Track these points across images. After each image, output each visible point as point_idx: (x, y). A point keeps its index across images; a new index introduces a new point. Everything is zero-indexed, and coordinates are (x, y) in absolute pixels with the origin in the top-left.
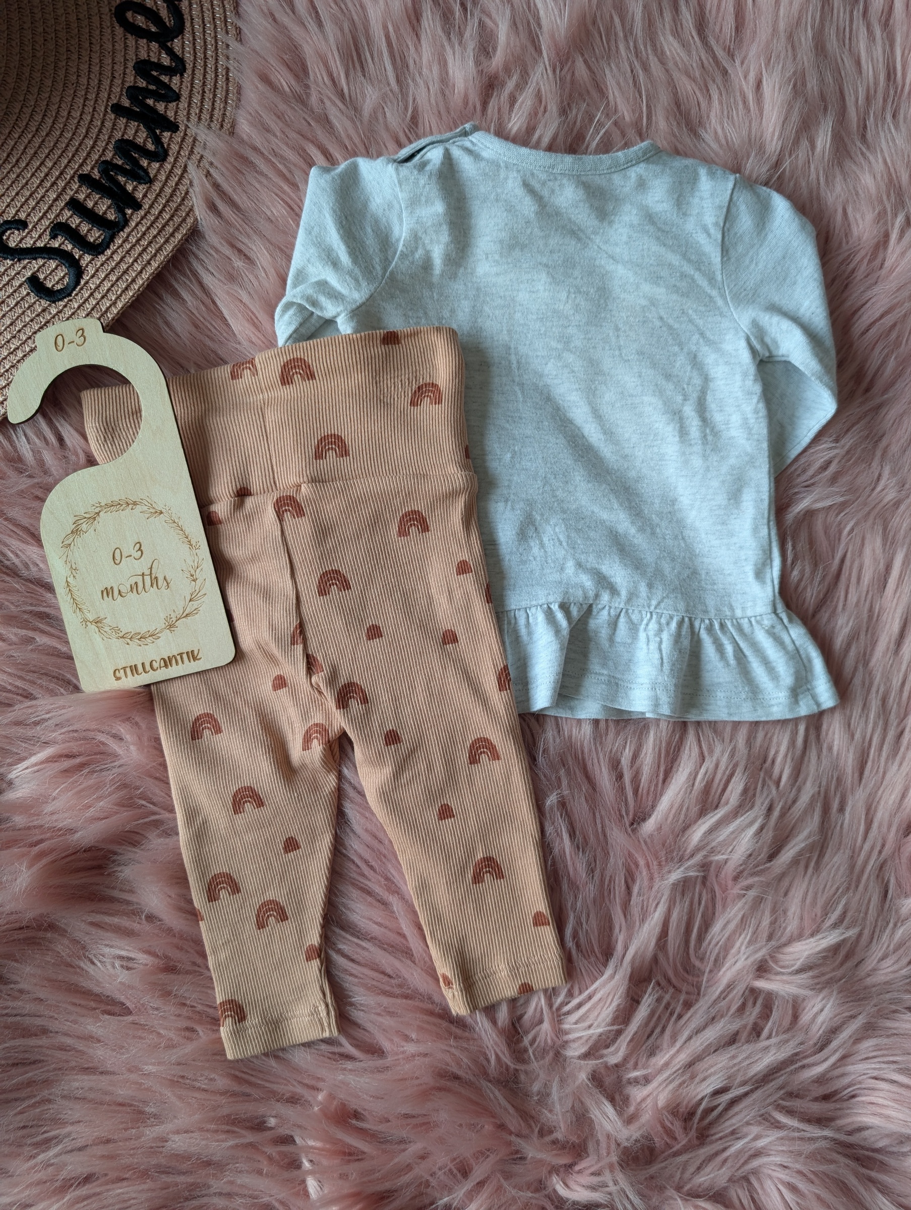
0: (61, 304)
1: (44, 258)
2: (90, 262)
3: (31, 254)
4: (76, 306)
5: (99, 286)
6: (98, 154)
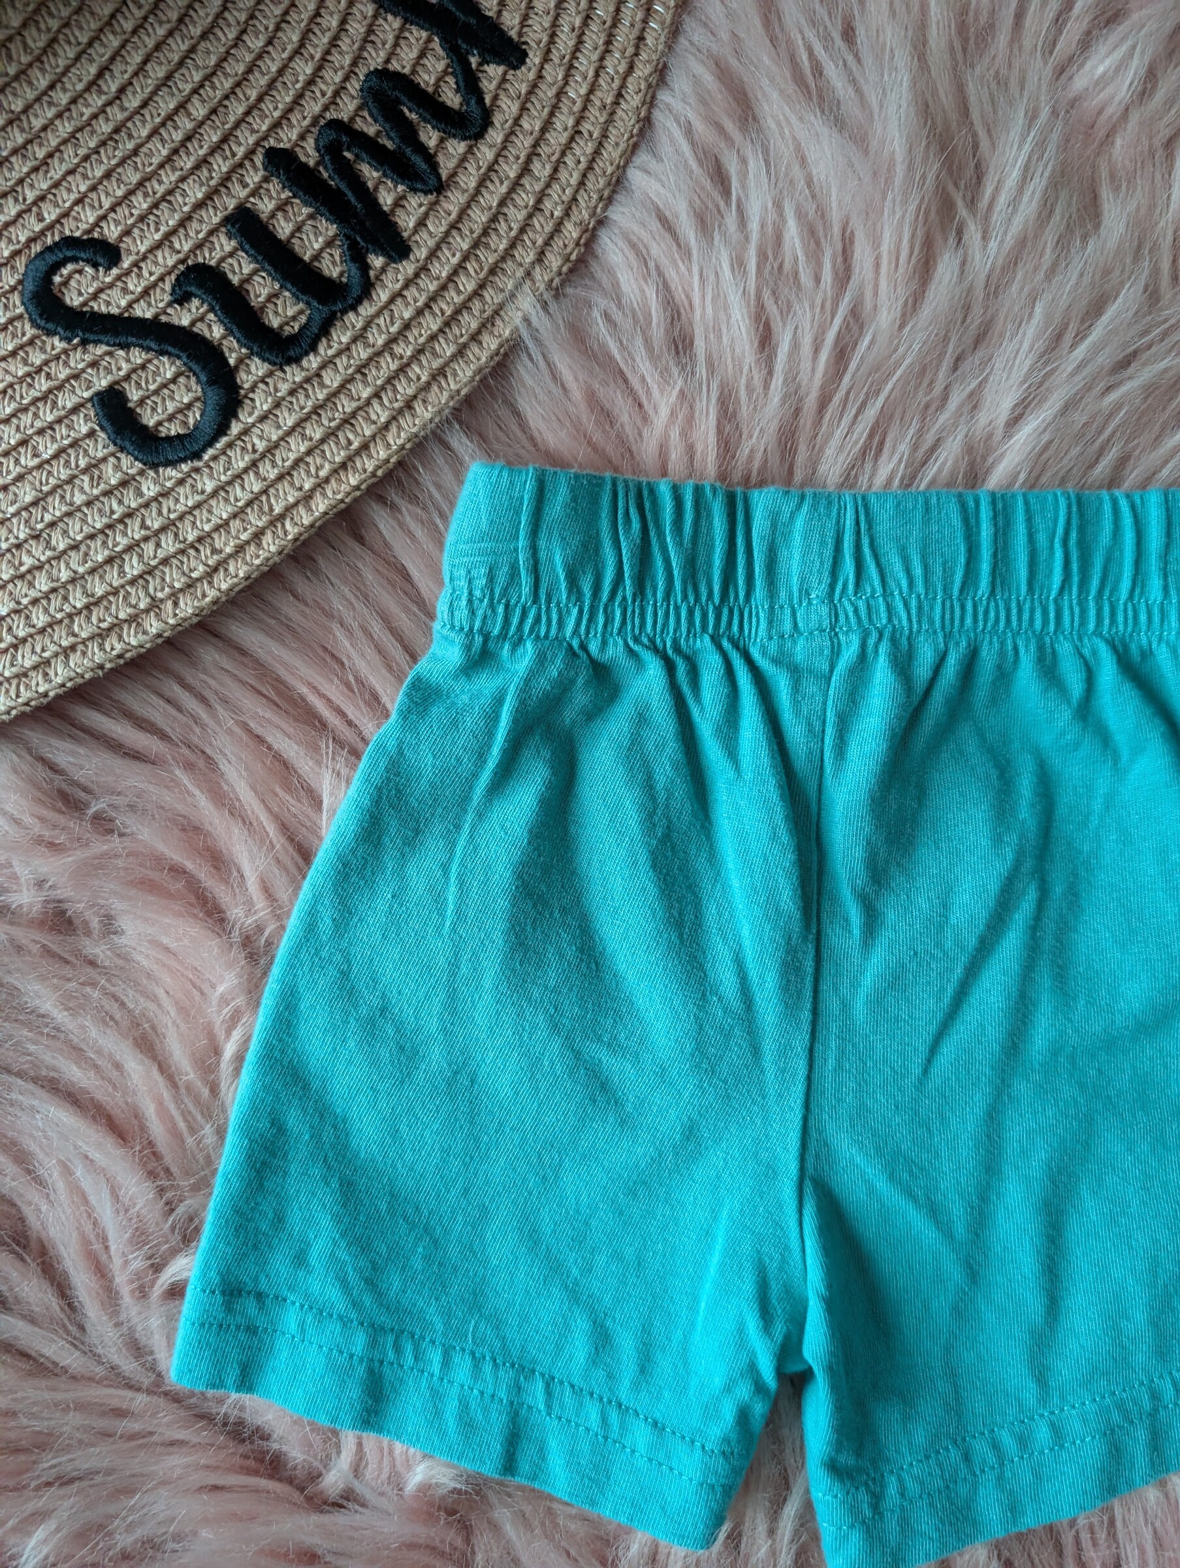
0: (171, 472)
1: (148, 349)
2: (263, 381)
3: (116, 334)
4: (209, 486)
5: (276, 446)
6: (322, 101)
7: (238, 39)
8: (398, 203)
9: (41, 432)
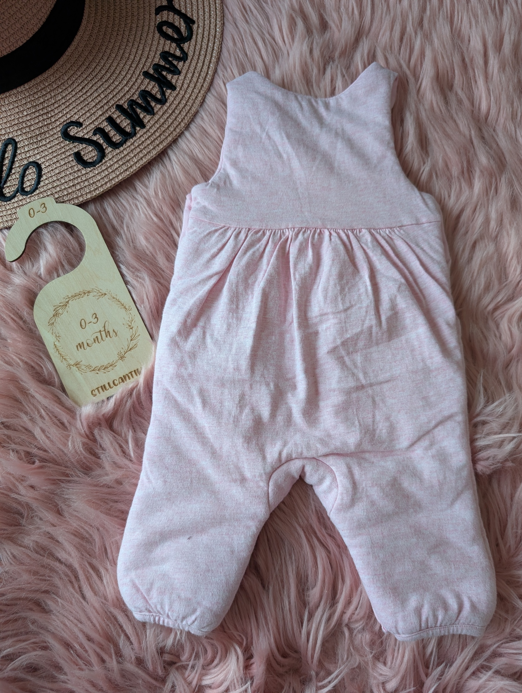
0: (89, 169)
1: (86, 144)
2: (111, 152)
3: (81, 140)
4: (97, 172)
5: (112, 165)
6: (130, 95)
7: (113, 82)
8: (144, 117)
9: (62, 159)
